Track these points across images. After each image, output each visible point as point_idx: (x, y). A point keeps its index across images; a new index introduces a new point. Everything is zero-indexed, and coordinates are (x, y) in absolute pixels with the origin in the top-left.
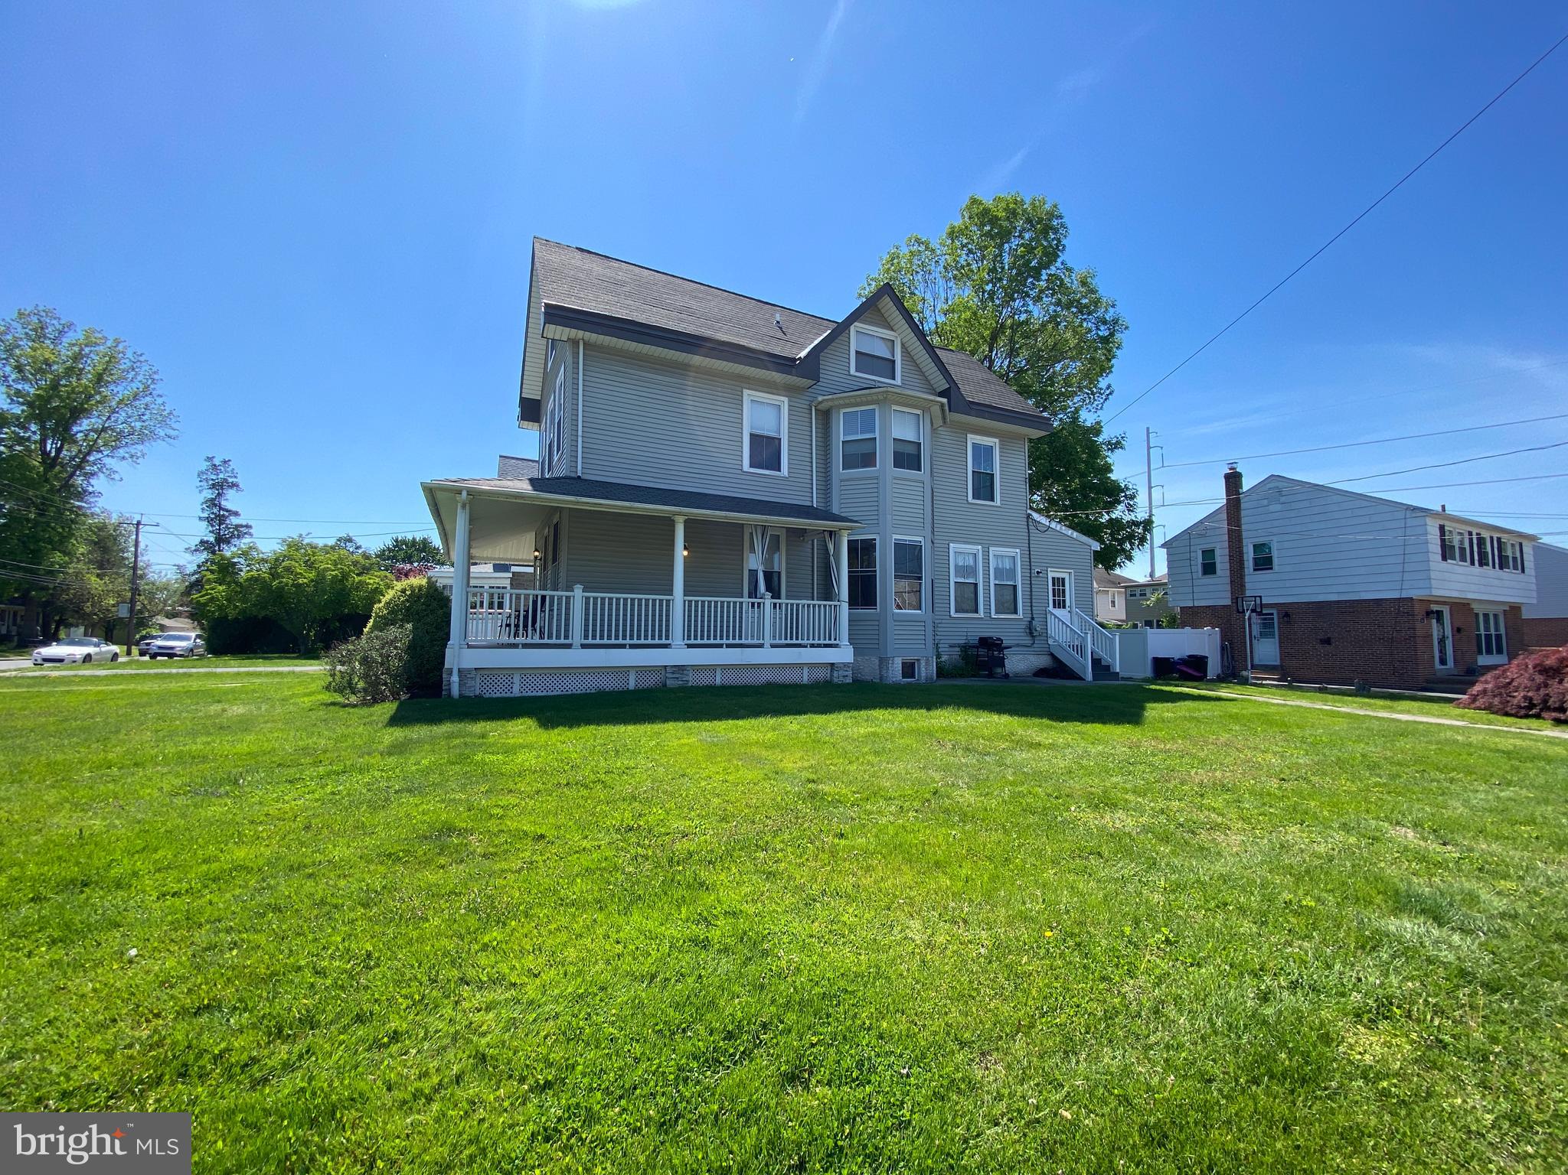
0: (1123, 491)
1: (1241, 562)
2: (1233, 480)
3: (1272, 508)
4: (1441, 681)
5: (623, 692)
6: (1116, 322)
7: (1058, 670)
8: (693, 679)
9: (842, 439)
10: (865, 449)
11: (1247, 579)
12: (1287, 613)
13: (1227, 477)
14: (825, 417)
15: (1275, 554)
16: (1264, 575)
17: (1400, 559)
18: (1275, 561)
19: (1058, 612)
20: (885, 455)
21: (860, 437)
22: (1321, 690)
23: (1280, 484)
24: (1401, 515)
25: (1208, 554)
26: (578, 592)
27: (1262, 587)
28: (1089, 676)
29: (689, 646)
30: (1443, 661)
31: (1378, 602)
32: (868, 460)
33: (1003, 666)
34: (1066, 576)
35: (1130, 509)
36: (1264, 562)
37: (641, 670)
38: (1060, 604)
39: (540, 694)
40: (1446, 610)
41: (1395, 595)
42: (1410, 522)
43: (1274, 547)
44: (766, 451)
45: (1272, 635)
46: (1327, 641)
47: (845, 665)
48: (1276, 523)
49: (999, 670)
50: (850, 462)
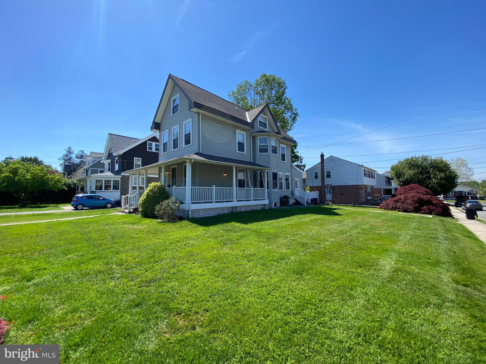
0: (299, 157)
1: (324, 176)
2: (322, 156)
3: (331, 163)
4: (364, 203)
5: (224, 214)
6: (297, 114)
7: (297, 203)
8: (239, 210)
9: (259, 144)
10: (265, 148)
11: (325, 180)
12: (334, 188)
13: (321, 155)
14: (254, 138)
15: (331, 174)
16: (329, 179)
17: (357, 176)
18: (331, 176)
19: (296, 188)
20: (270, 150)
21: (263, 144)
22: (346, 205)
23: (333, 158)
24: (357, 166)
25: (316, 173)
26: (214, 187)
27: (328, 181)
28: (306, 204)
29: (238, 201)
30: (363, 199)
31: (352, 185)
32: (266, 150)
33: (289, 202)
34: (297, 180)
35: (301, 162)
36: (329, 176)
37: (227, 208)
38: (297, 187)
39: (206, 216)
40: (363, 187)
41: (356, 184)
42: (359, 168)
43: (331, 172)
44: (241, 146)
45: (330, 193)
46: (342, 194)
47: (267, 204)
48: (332, 167)
49: (288, 204)
50: (261, 151)
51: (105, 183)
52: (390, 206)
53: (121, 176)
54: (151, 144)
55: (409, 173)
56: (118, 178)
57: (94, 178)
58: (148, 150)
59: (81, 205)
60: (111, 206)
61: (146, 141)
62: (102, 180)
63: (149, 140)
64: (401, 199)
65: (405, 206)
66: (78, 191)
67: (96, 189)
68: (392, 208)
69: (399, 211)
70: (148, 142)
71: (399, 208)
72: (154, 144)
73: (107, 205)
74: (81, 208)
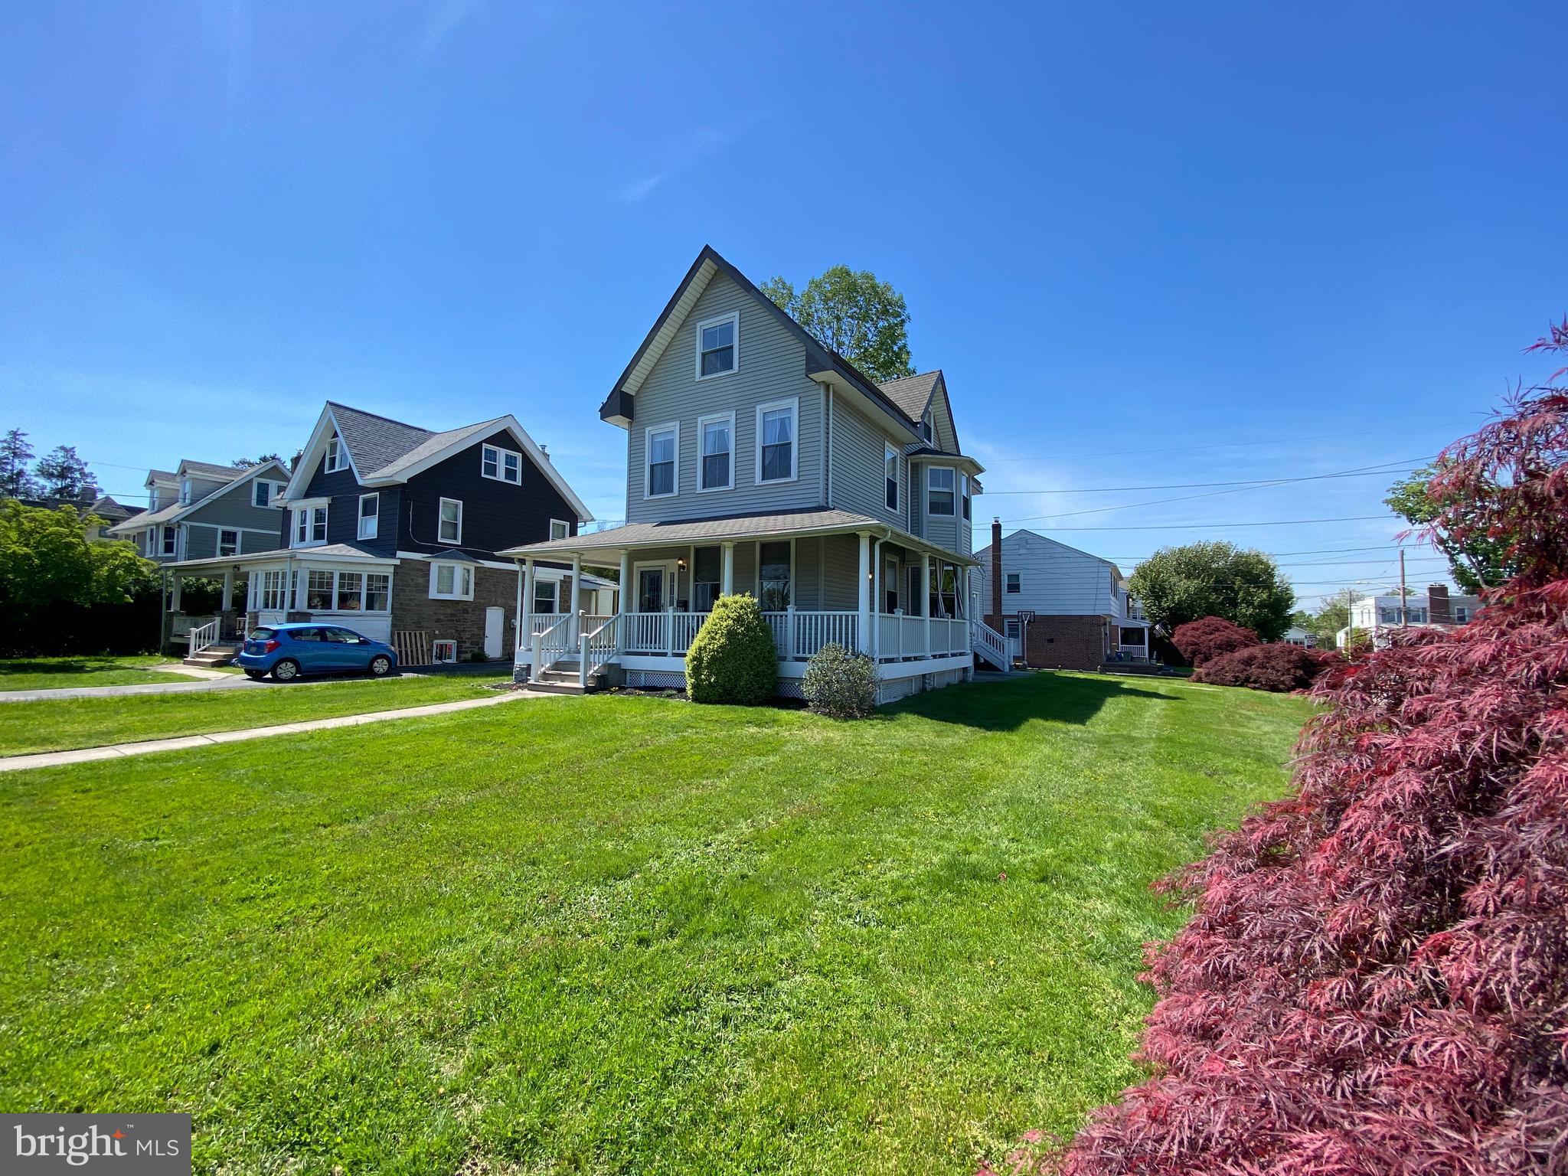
1: (1000, 586)
2: (997, 529)
3: (1021, 552)
7: (984, 664)
9: (930, 490)
10: (945, 499)
11: (1003, 597)
12: (1036, 621)
13: (993, 526)
14: (916, 468)
15: (1021, 582)
16: (1014, 596)
17: (1094, 592)
18: (1022, 587)
19: (976, 621)
20: (958, 506)
21: (941, 490)
23: (1027, 536)
26: (900, 614)
27: (1011, 603)
28: (1007, 668)
29: (933, 657)
31: (1081, 616)
32: (947, 508)
36: (1014, 588)
37: (917, 678)
40: (1107, 622)
41: (1091, 614)
42: (1101, 569)
43: (1022, 577)
44: (892, 492)
45: (1017, 636)
46: (1051, 641)
47: (970, 668)
48: (1025, 562)
50: (935, 508)
51: (341, 586)
52: (1229, 676)
53: (398, 562)
54: (492, 455)
55: (1183, 588)
56: (385, 566)
57: (304, 564)
58: (483, 475)
59: (290, 665)
60: (386, 668)
61: (479, 445)
62: (332, 573)
63: (490, 440)
64: (1255, 658)
65: (1273, 676)
66: (169, 607)
67: (310, 606)
68: (1237, 681)
69: (1254, 688)
70: (484, 445)
71: (1255, 682)
72: (502, 453)
73: (376, 664)
74: (290, 675)
